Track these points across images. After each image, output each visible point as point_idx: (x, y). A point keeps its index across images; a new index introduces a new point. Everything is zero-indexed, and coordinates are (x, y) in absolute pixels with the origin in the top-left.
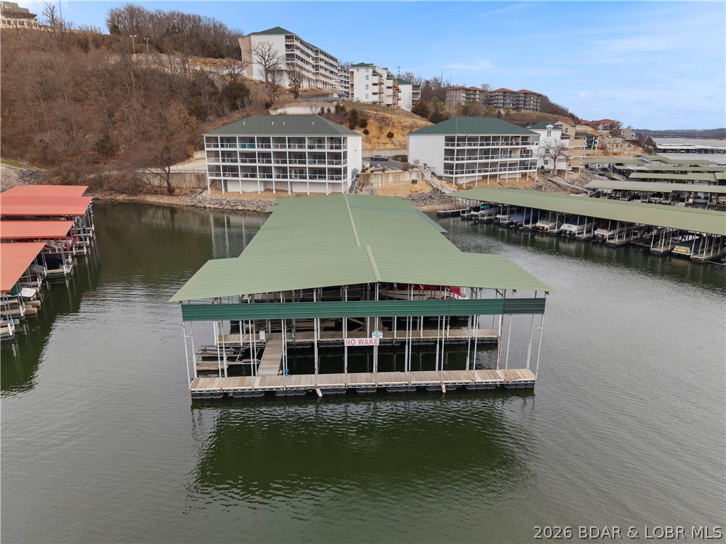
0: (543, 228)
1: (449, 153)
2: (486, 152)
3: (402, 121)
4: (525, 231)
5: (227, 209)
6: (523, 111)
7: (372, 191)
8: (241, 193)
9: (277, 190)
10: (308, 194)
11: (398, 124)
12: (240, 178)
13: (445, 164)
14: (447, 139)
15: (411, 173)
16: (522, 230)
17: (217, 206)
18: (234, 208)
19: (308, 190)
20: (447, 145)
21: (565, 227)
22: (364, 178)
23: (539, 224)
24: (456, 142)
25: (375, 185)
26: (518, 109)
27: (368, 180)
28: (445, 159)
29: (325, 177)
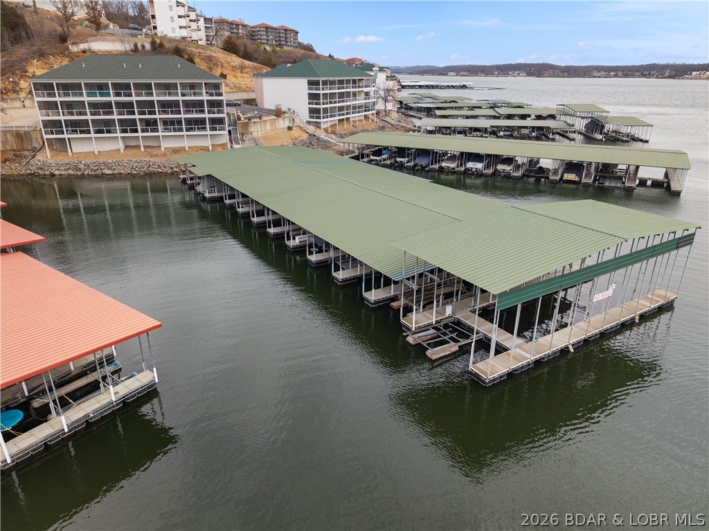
0: (448, 167)
1: (313, 97)
2: (341, 95)
3: (229, 60)
4: (432, 171)
5: (88, 175)
6: (285, 48)
7: (255, 141)
8: (96, 153)
9: (145, 147)
10: (187, 149)
11: (227, 65)
12: (93, 135)
13: (309, 108)
14: (311, 83)
15: (284, 119)
16: (429, 171)
17: (71, 172)
18: (99, 172)
19: (186, 144)
20: (310, 89)
21: (470, 165)
22: (243, 127)
23: (444, 164)
24: (321, 86)
25: (255, 134)
26: (280, 45)
27: (247, 128)
28: (309, 104)
29: (205, 128)
